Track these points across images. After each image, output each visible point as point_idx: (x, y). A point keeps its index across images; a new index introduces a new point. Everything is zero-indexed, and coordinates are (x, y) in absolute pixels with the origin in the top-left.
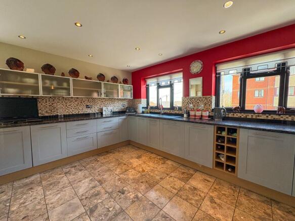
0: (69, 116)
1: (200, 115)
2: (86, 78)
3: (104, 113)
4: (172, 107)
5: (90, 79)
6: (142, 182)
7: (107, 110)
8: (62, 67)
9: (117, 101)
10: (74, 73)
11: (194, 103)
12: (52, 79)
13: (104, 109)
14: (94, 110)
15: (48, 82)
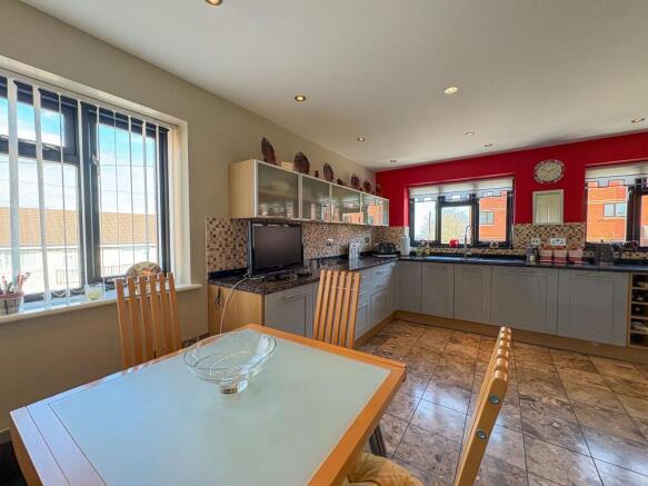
1: (565, 256)
3: (350, 256)
4: (476, 243)
7: (354, 249)
11: (543, 236)
13: (351, 247)
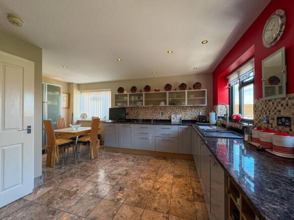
0: (146, 120)
2: (156, 90)
3: (172, 121)
5: (158, 91)
6: (139, 196)
7: (176, 118)
8: (140, 86)
9: (190, 109)
10: (147, 88)
12: (135, 95)
13: (173, 116)
14: (165, 117)
15: (133, 97)
